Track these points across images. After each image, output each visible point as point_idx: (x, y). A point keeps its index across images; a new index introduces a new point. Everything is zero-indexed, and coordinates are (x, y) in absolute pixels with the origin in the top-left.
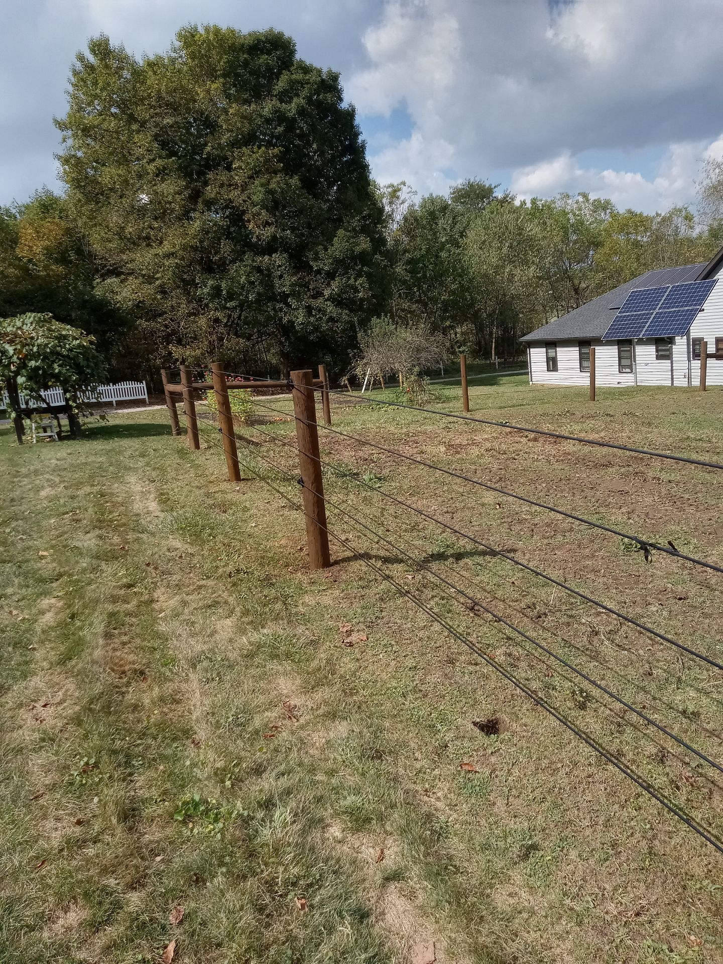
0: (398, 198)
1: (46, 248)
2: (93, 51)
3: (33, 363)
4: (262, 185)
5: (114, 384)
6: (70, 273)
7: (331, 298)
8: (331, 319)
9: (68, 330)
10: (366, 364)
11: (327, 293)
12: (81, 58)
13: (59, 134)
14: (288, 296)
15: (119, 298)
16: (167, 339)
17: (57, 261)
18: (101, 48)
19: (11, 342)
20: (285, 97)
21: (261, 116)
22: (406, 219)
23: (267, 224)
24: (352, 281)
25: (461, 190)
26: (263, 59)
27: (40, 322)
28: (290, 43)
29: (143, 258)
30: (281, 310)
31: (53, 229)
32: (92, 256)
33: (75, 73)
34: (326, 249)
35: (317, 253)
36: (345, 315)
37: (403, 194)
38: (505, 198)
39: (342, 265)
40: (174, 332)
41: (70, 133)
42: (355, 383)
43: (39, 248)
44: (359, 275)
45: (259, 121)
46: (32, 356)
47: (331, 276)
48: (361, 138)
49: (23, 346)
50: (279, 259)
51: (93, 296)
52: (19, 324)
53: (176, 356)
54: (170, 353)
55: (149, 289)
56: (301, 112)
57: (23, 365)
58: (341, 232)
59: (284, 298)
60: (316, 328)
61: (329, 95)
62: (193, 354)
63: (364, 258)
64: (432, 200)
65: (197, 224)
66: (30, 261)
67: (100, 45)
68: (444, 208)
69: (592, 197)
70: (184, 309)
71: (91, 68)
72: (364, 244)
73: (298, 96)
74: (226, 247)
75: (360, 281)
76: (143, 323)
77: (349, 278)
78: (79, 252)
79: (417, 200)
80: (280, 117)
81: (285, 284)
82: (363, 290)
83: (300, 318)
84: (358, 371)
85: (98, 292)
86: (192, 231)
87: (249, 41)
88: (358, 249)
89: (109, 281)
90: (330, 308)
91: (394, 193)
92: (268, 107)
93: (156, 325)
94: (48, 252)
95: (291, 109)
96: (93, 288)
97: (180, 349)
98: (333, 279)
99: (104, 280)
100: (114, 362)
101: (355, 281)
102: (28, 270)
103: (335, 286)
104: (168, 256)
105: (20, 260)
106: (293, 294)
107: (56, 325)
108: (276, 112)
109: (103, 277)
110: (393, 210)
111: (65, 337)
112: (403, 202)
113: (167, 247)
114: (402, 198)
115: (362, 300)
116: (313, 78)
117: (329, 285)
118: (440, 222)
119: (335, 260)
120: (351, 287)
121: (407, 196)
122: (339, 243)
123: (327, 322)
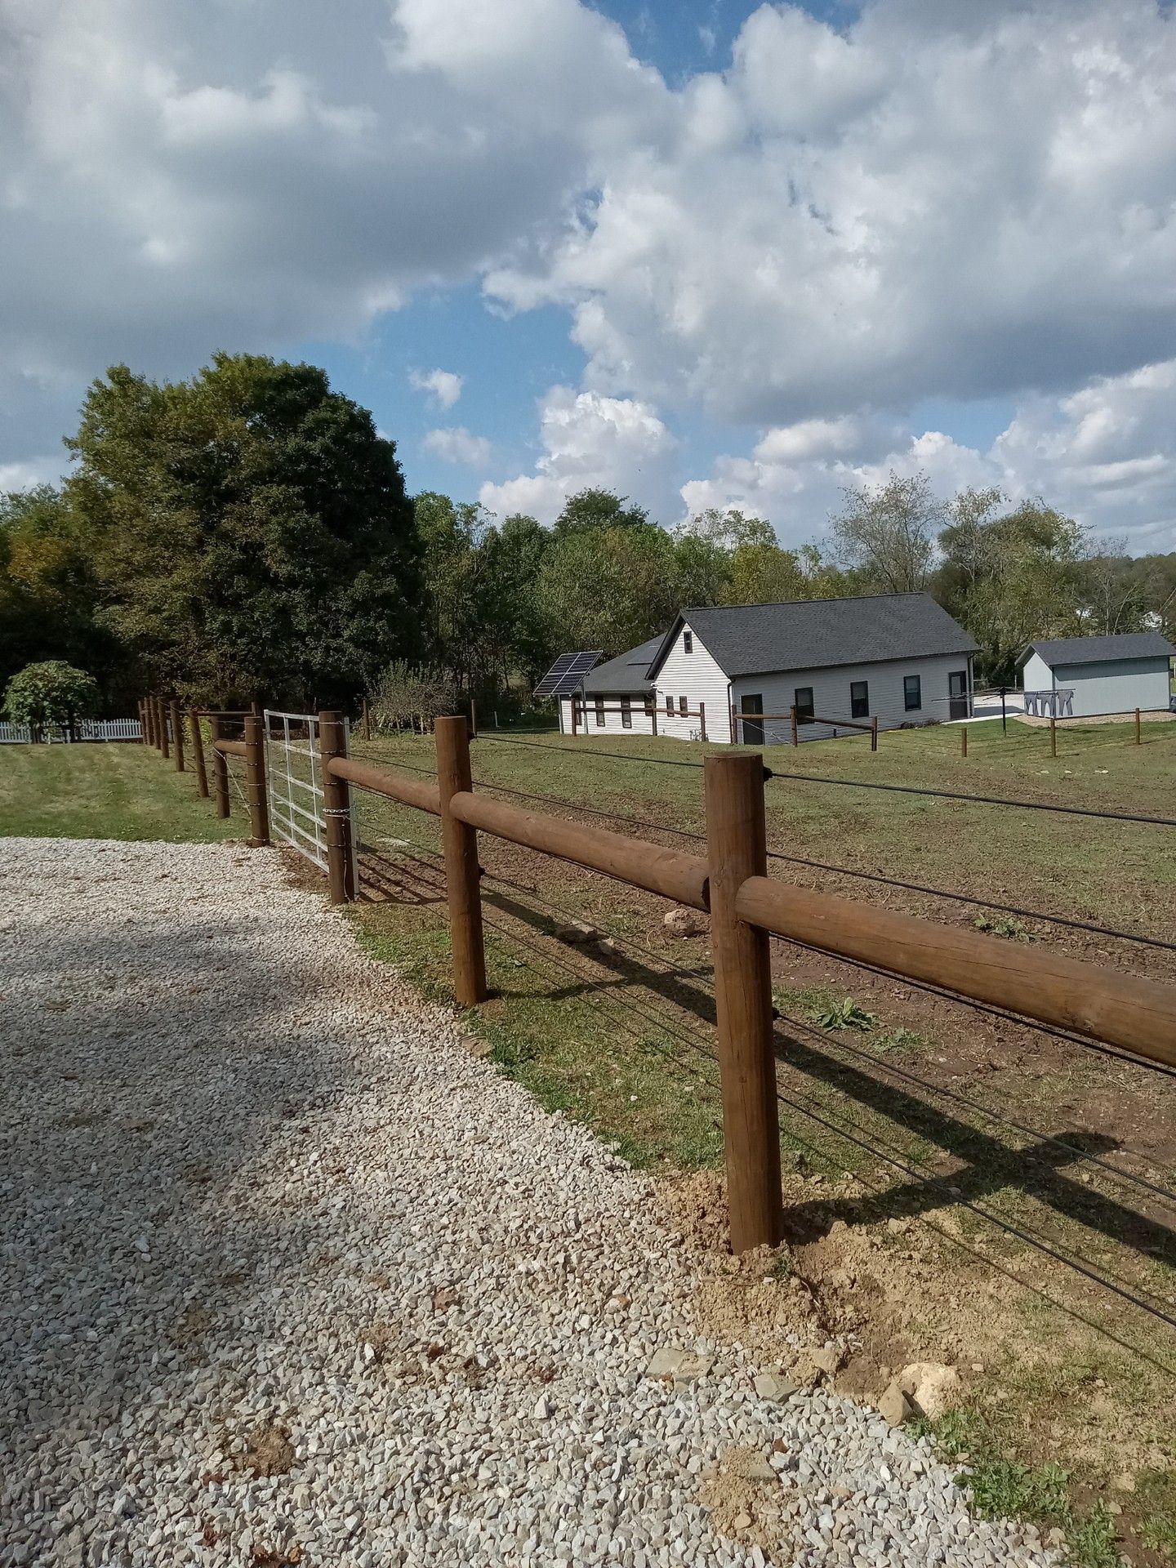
0: (475, 518)
1: (43, 570)
2: (111, 377)
3: (54, 694)
4: (279, 524)
5: (108, 721)
6: (67, 598)
7: (351, 639)
8: (351, 661)
9: (78, 673)
11: (346, 634)
12: (98, 384)
13: (69, 453)
14: (306, 635)
15: (121, 628)
16: (171, 675)
17: (52, 583)
18: (121, 377)
19: (40, 679)
20: (309, 435)
21: (283, 453)
23: (282, 561)
24: (371, 623)
25: (580, 501)
26: (290, 394)
27: (60, 667)
28: (323, 375)
29: (150, 586)
30: (297, 648)
31: (52, 549)
32: (93, 580)
33: (92, 395)
34: (346, 590)
35: (336, 593)
36: (366, 657)
37: (480, 515)
38: (634, 513)
39: (362, 607)
40: (181, 667)
41: (79, 451)
43: (35, 569)
44: (379, 618)
45: (281, 458)
46: (53, 689)
47: (351, 616)
49: (49, 682)
50: (298, 596)
51: (93, 625)
52: (45, 667)
53: (180, 692)
54: (173, 689)
55: (155, 621)
56: (326, 450)
57: (47, 694)
58: (363, 573)
59: (301, 636)
60: (337, 669)
62: (199, 691)
63: (386, 601)
64: (518, 521)
65: (209, 558)
66: (22, 582)
67: (119, 374)
68: (531, 532)
69: (749, 516)
70: (195, 641)
71: (109, 395)
72: (390, 585)
73: (323, 435)
74: (240, 583)
75: (381, 623)
76: (146, 656)
77: (369, 620)
78: (79, 572)
79: (500, 522)
80: (303, 454)
81: (302, 621)
83: (317, 658)
85: (98, 620)
86: (203, 564)
87: (277, 376)
88: (379, 592)
89: (111, 608)
90: (350, 649)
91: (469, 512)
92: (292, 443)
93: (162, 658)
94: (45, 576)
95: (315, 447)
96: (93, 615)
97: (185, 685)
98: (353, 620)
99: (105, 608)
100: (110, 697)
101: (375, 624)
102: (20, 591)
103: (355, 626)
104: (176, 588)
105: (11, 580)
106: (310, 632)
107: (70, 669)
108: (299, 450)
109: (105, 605)
110: (468, 532)
111: (76, 677)
112: (481, 523)
113: (176, 578)
114: (479, 520)
116: (342, 417)
117: (347, 626)
118: (523, 549)
119: (354, 601)
120: (372, 629)
121: (484, 517)
122: (361, 584)
123: (347, 662)
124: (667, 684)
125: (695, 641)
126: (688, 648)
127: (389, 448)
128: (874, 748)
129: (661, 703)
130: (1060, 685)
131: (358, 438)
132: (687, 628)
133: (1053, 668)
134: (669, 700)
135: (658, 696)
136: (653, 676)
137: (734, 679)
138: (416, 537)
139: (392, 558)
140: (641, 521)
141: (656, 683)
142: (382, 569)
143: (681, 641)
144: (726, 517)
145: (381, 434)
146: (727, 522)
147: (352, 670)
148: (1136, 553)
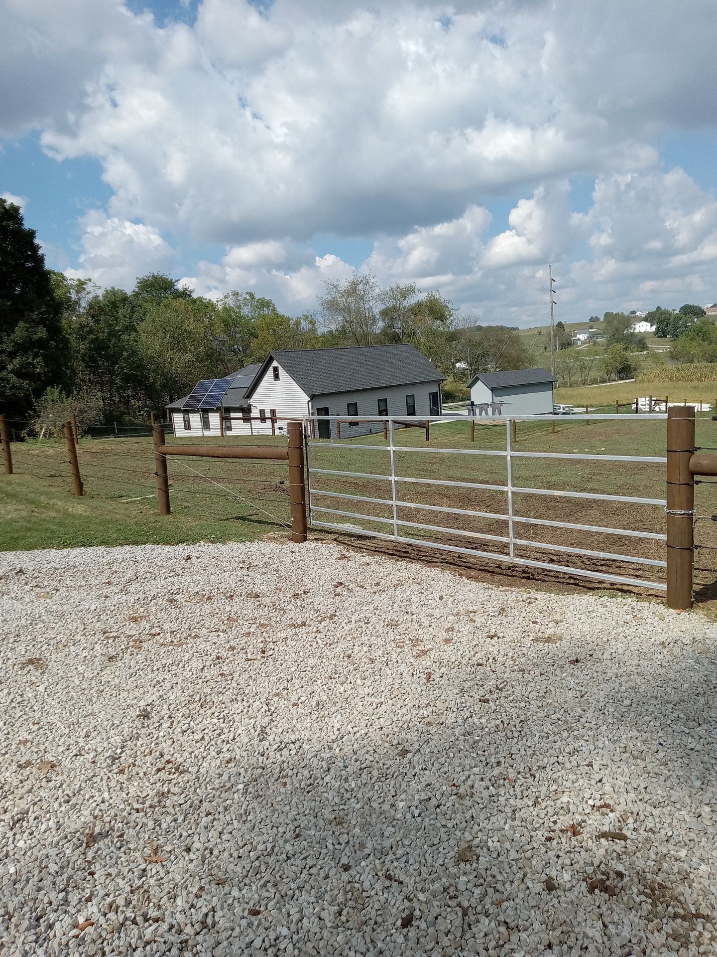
0: (84, 289)
7: (14, 371)
8: (14, 387)
10: (42, 421)
11: (10, 367)
22: (90, 305)
24: (30, 360)
25: (147, 281)
34: (9, 336)
36: (25, 384)
37: (88, 287)
38: (184, 291)
39: (22, 348)
42: (33, 434)
44: (36, 356)
47: (14, 354)
48: (40, 252)
58: (21, 324)
61: (11, 223)
63: (40, 343)
64: (113, 292)
68: (125, 299)
69: (257, 296)
72: (41, 333)
75: (38, 360)
77: (28, 358)
79: (100, 293)
82: (39, 365)
84: (37, 428)
88: (35, 337)
90: (13, 378)
91: (81, 285)
98: (15, 358)
101: (33, 360)
103: (17, 362)
110: (79, 299)
112: (88, 293)
114: (87, 290)
115: (40, 374)
117: (11, 362)
118: (120, 311)
119: (16, 344)
120: (30, 364)
121: (92, 289)
122: (20, 331)
123: (11, 389)
124: (259, 401)
125: (281, 371)
126: (277, 377)
127: (31, 234)
128: (428, 439)
129: (255, 413)
130: (497, 399)
131: (11, 225)
132: (275, 364)
133: (492, 390)
134: (262, 412)
135: (253, 409)
136: (249, 396)
137: (312, 397)
138: (53, 299)
139: (40, 313)
140: (190, 296)
141: (252, 400)
142: (33, 321)
143: (270, 373)
144: (245, 296)
145: (27, 225)
146: (245, 299)
147: (14, 394)
148: (484, 324)
